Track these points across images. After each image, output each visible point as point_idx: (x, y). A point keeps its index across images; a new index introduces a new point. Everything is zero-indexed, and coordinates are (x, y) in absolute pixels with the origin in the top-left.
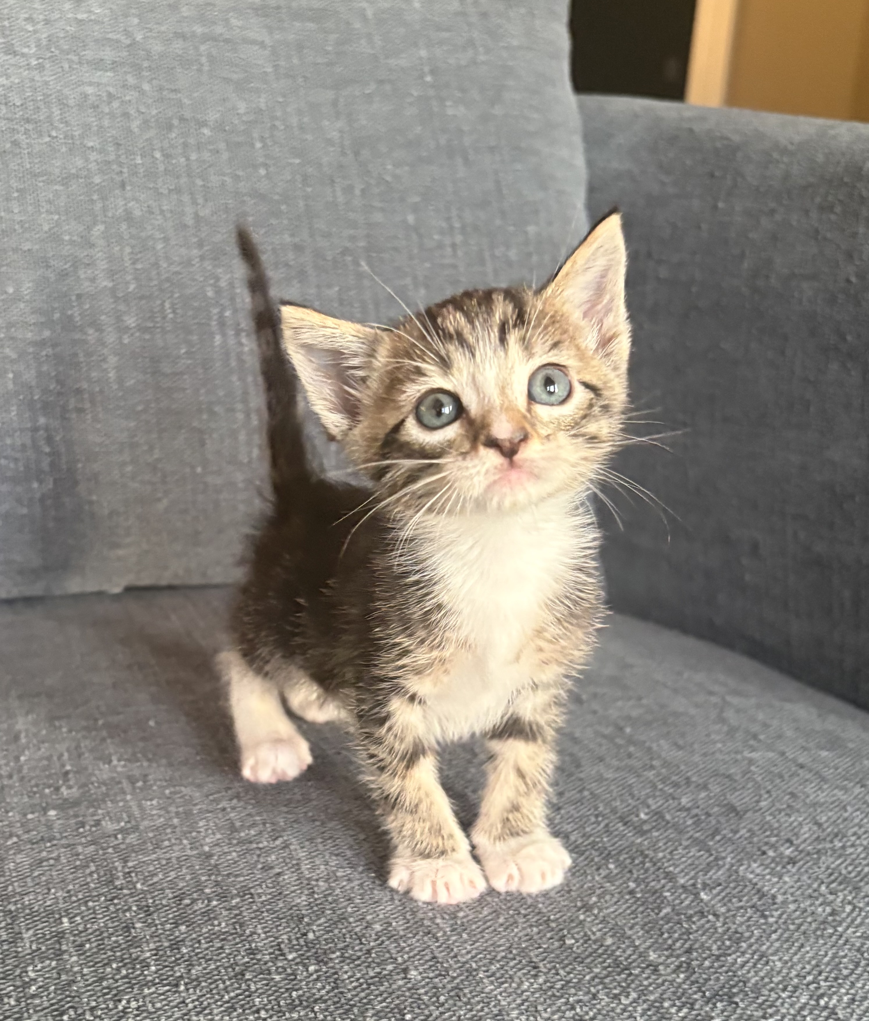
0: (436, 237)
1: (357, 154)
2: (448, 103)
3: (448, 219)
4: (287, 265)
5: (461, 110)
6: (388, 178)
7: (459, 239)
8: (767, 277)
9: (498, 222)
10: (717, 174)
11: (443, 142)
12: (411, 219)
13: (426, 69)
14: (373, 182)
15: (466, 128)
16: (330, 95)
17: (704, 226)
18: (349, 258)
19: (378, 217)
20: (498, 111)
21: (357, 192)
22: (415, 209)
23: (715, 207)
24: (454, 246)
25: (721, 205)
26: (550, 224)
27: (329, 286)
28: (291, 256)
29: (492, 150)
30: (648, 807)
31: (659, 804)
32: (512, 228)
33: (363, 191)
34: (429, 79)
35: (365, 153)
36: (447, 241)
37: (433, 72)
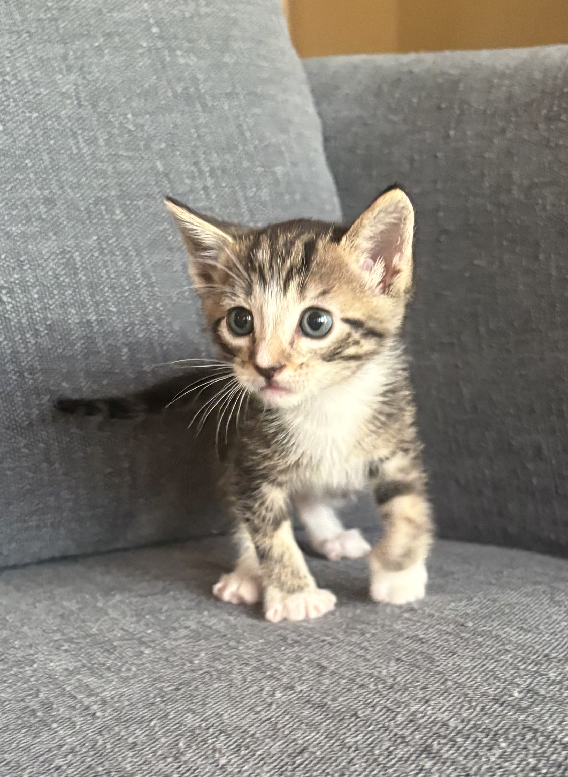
0: (187, 181)
1: (94, 106)
2: (179, 53)
3: (196, 164)
4: (40, 218)
5: (193, 60)
6: (131, 127)
7: (210, 182)
8: (509, 191)
9: (246, 164)
10: (443, 106)
11: (179, 90)
12: (159, 165)
13: (152, 21)
14: (116, 131)
15: (201, 77)
16: (59, 49)
17: (439, 155)
18: (103, 208)
19: (127, 166)
20: (227, 58)
21: (101, 142)
22: (161, 155)
23: (448, 136)
24: (205, 188)
25: (452, 133)
26: (294, 164)
27: (88, 237)
28: (42, 209)
29: (229, 95)
30: (518, 685)
31: (529, 681)
32: (260, 170)
33: (107, 141)
34: (155, 30)
35: (103, 105)
36: (199, 185)
37: (157, 24)
